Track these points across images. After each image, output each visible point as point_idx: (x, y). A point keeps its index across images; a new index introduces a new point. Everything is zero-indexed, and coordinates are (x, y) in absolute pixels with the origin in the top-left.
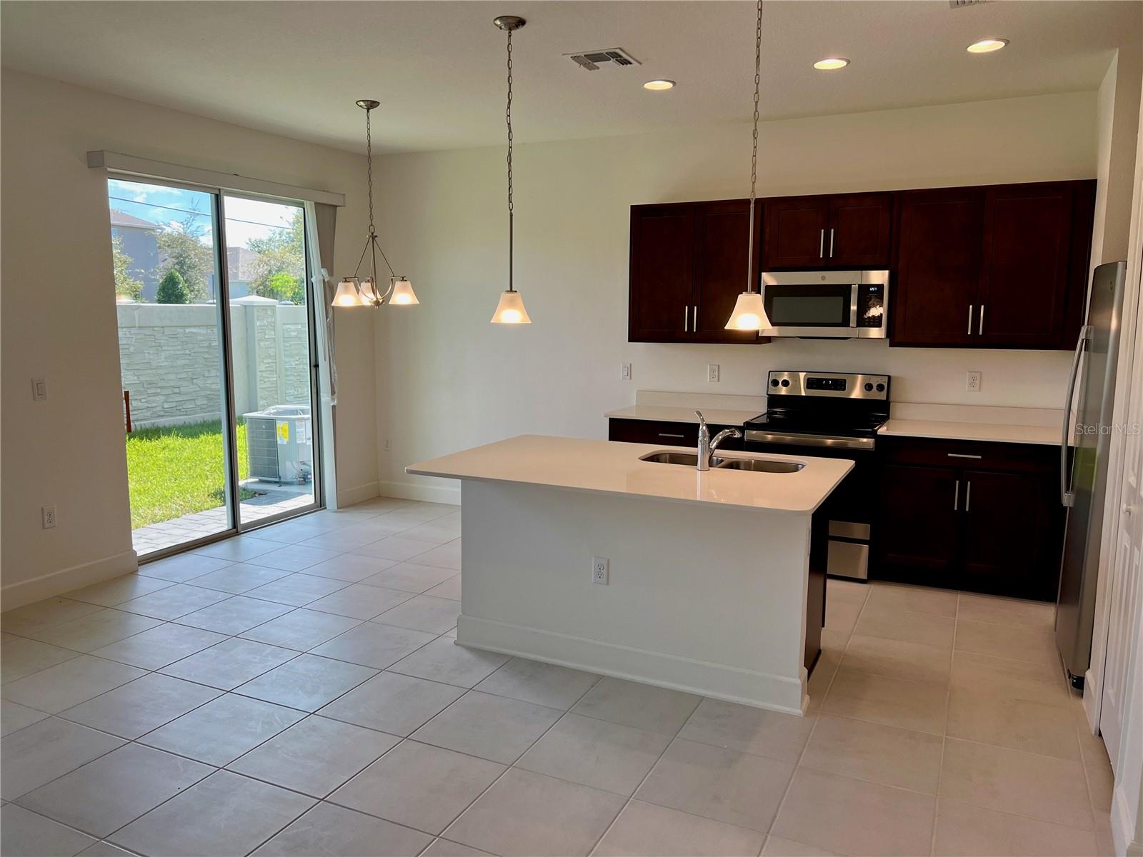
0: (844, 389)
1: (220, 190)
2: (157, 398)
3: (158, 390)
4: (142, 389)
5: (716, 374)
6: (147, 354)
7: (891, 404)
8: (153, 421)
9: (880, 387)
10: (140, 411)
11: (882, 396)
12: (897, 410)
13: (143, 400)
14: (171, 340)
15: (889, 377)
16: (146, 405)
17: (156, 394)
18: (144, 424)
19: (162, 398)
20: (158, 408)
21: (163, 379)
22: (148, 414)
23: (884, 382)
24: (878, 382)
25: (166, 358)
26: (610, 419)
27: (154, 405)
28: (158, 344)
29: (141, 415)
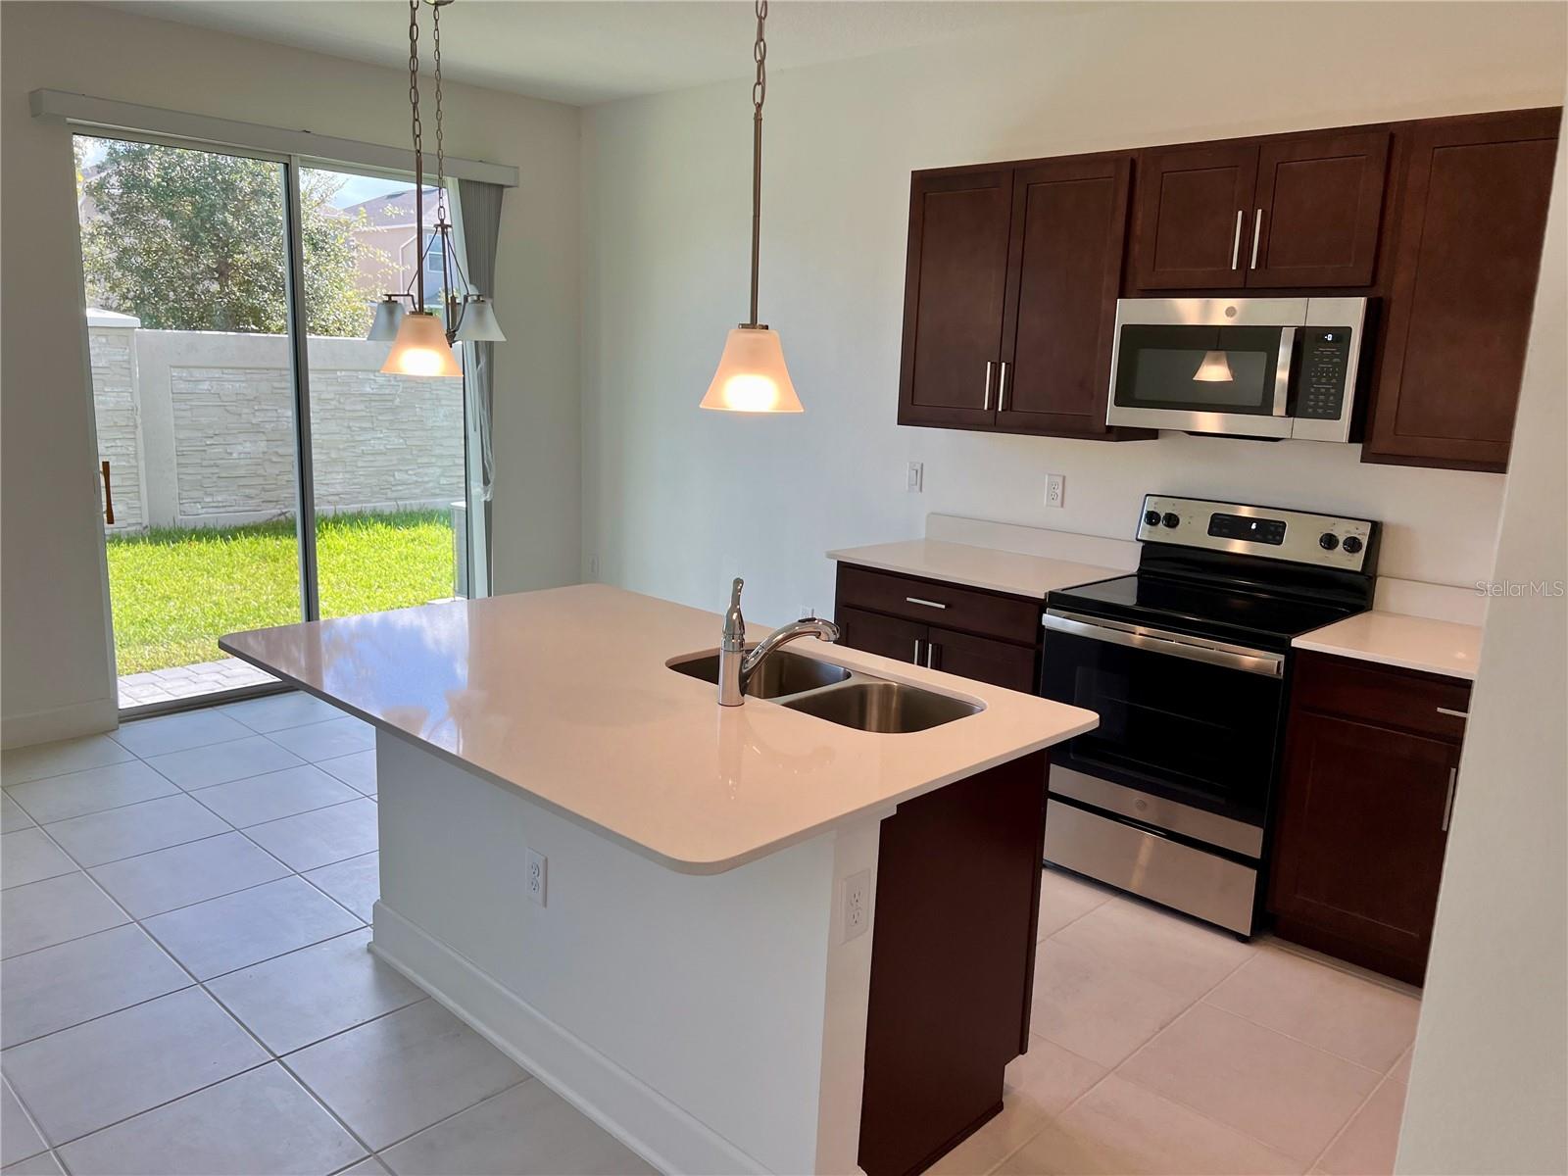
0: (1279, 543)
1: (290, 156)
2: (431, 471)
3: (434, 460)
4: (410, 457)
5: (1059, 492)
6: (418, 410)
7: (1379, 580)
8: (422, 501)
9: (1353, 545)
10: (405, 487)
11: (1355, 562)
12: (1388, 592)
13: (410, 472)
14: (453, 391)
15: (1376, 528)
16: (415, 478)
17: (429, 465)
18: (411, 504)
19: (438, 471)
20: (431, 485)
21: (441, 445)
22: (417, 491)
23: (1363, 533)
24: (1348, 532)
25: (445, 416)
26: (839, 563)
27: (426, 479)
28: (434, 397)
29: (407, 491)
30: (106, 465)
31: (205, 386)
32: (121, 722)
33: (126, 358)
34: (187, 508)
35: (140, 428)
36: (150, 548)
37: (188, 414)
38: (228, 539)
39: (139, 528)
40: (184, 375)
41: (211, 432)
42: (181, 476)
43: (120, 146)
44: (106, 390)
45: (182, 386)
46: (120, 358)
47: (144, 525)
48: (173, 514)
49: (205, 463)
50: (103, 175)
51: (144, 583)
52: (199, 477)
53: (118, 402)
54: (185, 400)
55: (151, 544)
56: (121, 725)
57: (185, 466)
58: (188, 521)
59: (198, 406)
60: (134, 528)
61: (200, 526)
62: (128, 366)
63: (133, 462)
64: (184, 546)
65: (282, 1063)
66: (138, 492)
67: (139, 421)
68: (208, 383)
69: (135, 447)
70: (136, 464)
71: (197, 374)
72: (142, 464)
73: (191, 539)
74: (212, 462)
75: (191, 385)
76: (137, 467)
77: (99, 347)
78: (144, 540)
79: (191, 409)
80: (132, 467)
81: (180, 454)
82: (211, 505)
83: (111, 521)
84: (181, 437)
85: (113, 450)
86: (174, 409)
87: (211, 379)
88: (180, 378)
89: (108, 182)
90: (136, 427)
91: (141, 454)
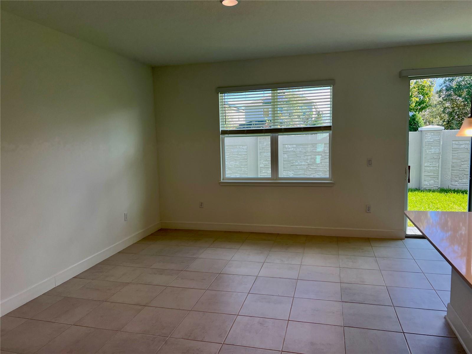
30: (409, 167)
31: (463, 146)
32: (406, 238)
33: (439, 138)
34: (453, 183)
35: (441, 159)
36: (438, 194)
37: (456, 155)
38: (464, 194)
39: (436, 188)
40: (457, 143)
41: (463, 160)
42: (452, 173)
43: (447, 78)
44: (432, 148)
45: (456, 146)
46: (437, 139)
47: (439, 187)
48: (448, 185)
49: (460, 170)
50: (441, 87)
51: (433, 203)
52: (458, 174)
53: (435, 151)
54: (456, 151)
55: (439, 193)
56: (406, 239)
57: (454, 170)
58: (452, 187)
59: (460, 152)
60: (435, 188)
61: (456, 189)
62: (439, 141)
63: (437, 168)
64: (449, 194)
65: (404, 334)
66: (438, 177)
67: (441, 157)
68: (464, 145)
69: (439, 164)
70: (438, 169)
71: (461, 142)
72: (440, 169)
73: (452, 193)
74: (463, 170)
75: (459, 146)
76: (438, 170)
77: (431, 136)
78: (437, 191)
79: (458, 153)
80: (437, 170)
81: (453, 167)
82: (461, 183)
83: (409, 182)
84: (453, 161)
85: (432, 165)
86: (452, 153)
87: (465, 144)
88: (455, 144)
89: (443, 89)
90: (440, 158)
91: (440, 166)
